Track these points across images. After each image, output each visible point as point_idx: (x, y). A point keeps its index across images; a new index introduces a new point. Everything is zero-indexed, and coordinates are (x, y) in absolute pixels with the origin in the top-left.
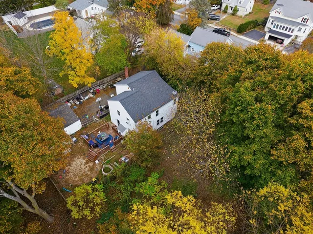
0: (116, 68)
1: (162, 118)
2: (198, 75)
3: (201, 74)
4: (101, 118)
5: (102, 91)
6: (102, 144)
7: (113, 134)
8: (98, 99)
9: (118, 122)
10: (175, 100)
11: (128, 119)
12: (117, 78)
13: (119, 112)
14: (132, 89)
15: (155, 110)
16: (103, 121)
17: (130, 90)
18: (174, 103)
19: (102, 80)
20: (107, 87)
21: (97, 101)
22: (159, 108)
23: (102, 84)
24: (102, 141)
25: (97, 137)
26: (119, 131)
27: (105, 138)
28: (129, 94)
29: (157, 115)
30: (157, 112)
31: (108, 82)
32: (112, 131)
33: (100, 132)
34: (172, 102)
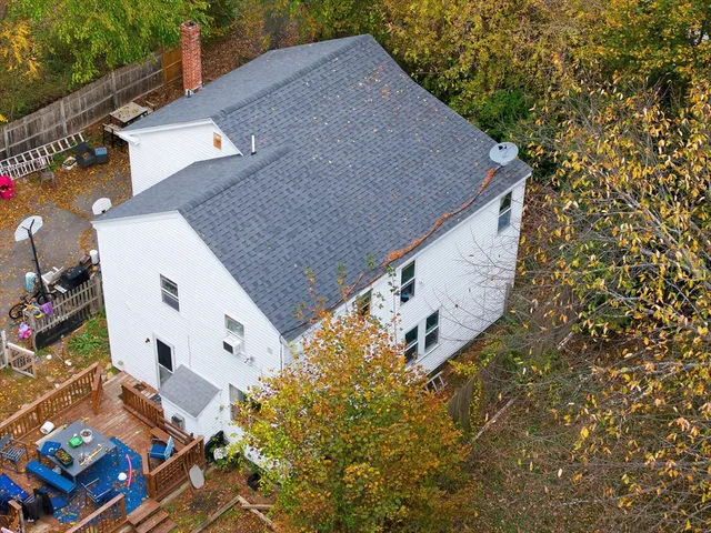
0: (134, 29)
1: (432, 320)
2: (632, 42)
3: (655, 37)
4: (43, 341)
5: (25, 189)
6: (73, 494)
7: (133, 436)
8: (26, 223)
9: (164, 354)
10: (507, 202)
11: (232, 325)
12: (112, 105)
13: (170, 286)
14: (241, 142)
15: (397, 260)
16: (58, 362)
17: (229, 149)
18: (504, 222)
19: (26, 120)
20: (58, 160)
21: (20, 235)
22: (418, 247)
23: (23, 148)
24: (74, 472)
25: (40, 455)
26: (170, 410)
27: (90, 459)
28: (230, 173)
29: (407, 293)
30: (409, 272)
31: (60, 131)
32: (122, 417)
33: (48, 426)
34: (492, 210)
